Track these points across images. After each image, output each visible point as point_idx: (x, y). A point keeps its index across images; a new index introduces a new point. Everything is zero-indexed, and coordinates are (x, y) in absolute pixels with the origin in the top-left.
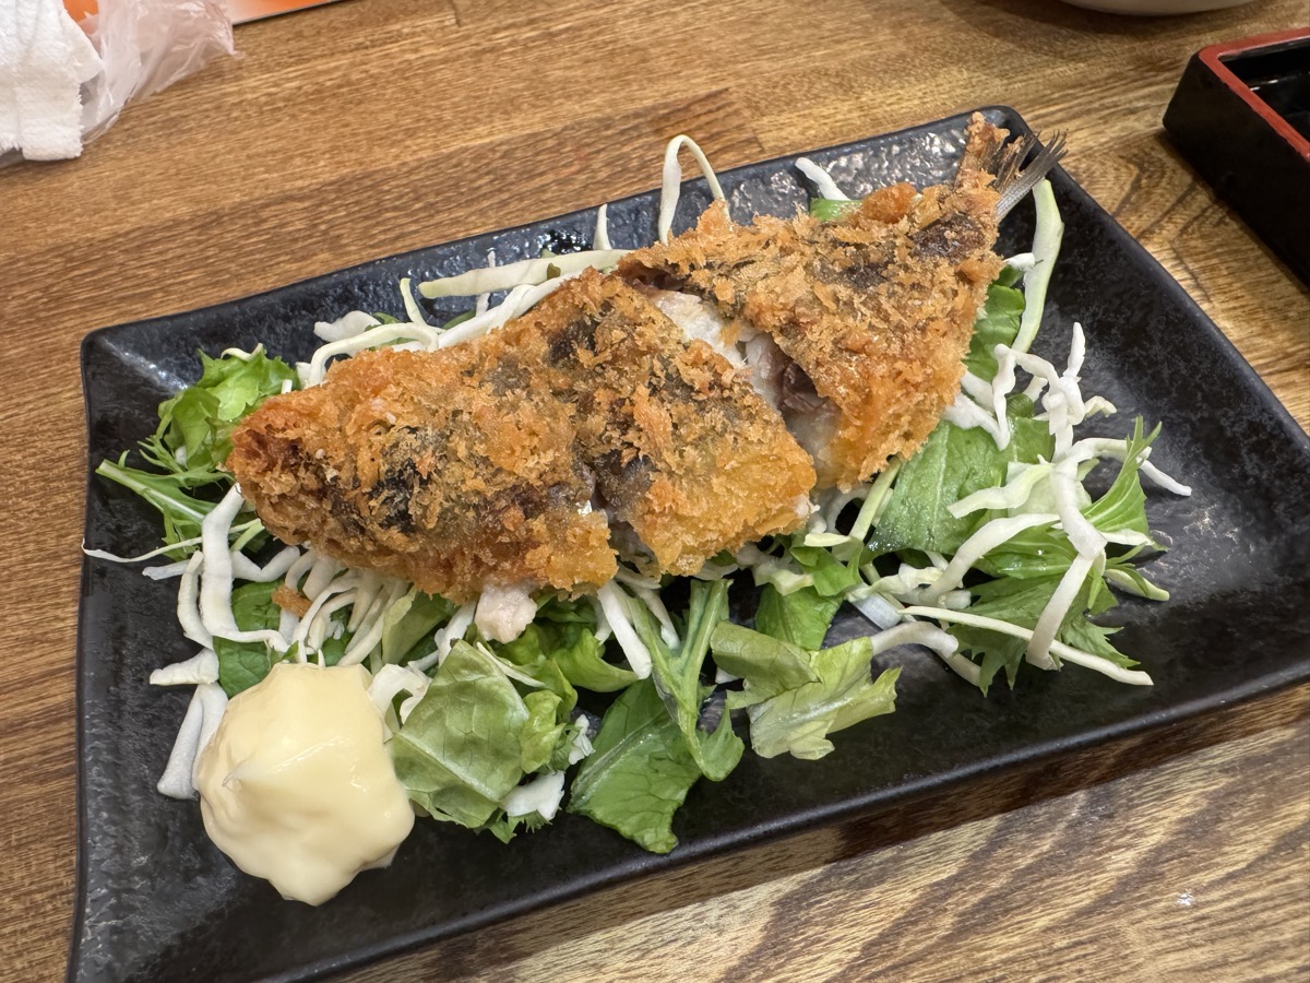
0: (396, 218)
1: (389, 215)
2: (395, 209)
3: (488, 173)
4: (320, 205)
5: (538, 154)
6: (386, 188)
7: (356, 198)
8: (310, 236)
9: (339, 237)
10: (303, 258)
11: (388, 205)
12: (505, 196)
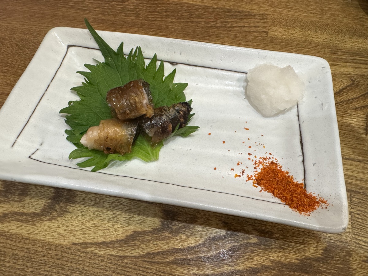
0: (157, 15)
1: (156, 13)
2: (159, 12)
3: (188, 12)
4: (140, 4)
5: (205, 12)
6: (160, 6)
7: (151, 5)
8: (133, 11)
9: (140, 14)
10: (128, 16)
11: (157, 11)
12: (189, 20)
